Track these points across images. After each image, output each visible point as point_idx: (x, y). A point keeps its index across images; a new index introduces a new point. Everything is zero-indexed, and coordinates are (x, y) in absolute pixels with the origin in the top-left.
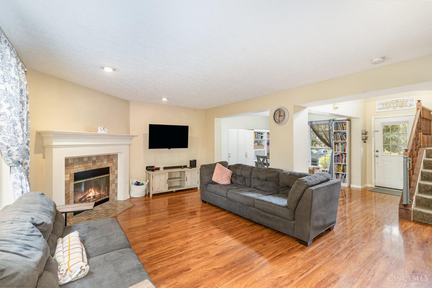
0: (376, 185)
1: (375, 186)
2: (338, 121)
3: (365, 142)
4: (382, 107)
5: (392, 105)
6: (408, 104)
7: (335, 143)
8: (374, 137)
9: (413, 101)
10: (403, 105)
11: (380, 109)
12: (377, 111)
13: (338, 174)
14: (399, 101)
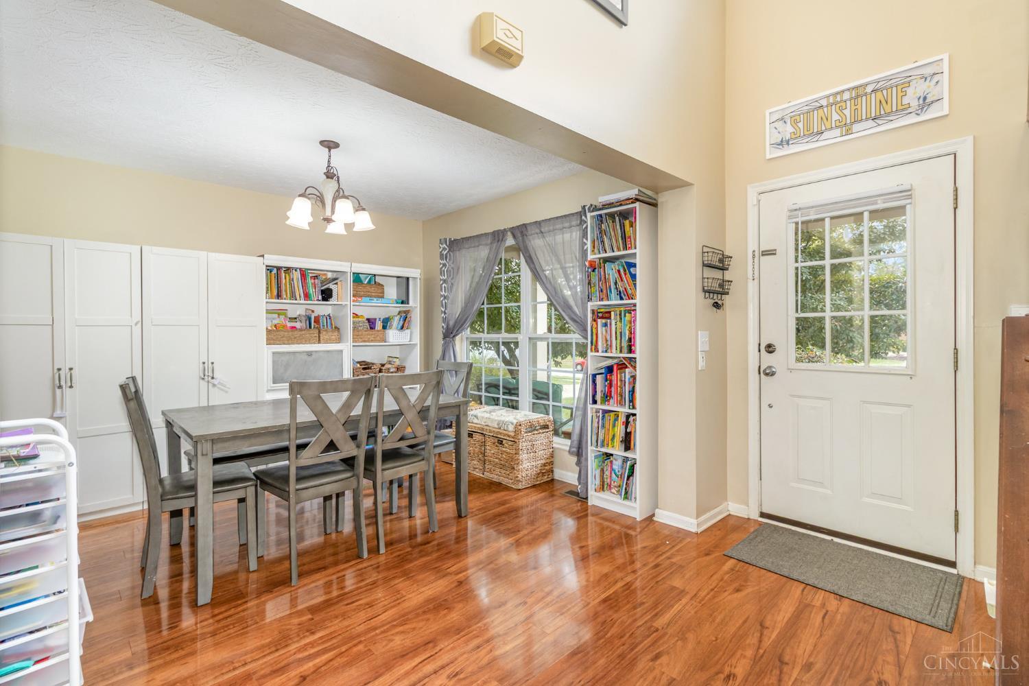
0: (765, 510)
1: (763, 515)
2: (605, 206)
3: (717, 306)
4: (792, 130)
5: (835, 117)
6: (911, 98)
7: (593, 311)
8: (756, 281)
9: (936, 78)
10: (888, 109)
11: (781, 143)
12: (768, 156)
13: (608, 455)
14: (869, 89)
